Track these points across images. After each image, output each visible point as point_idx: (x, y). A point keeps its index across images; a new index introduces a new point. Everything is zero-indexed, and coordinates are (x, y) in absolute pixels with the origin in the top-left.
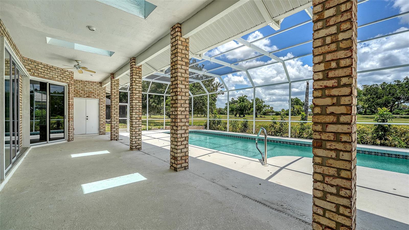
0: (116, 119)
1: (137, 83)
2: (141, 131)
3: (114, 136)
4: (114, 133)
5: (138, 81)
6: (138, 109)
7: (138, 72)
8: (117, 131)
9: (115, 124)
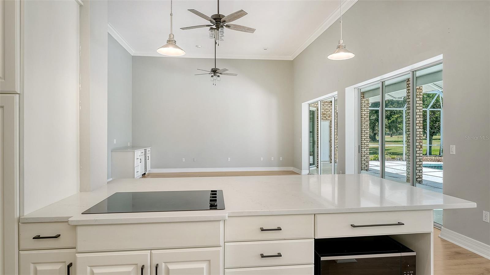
0: (366, 146)
1: (418, 106)
2: (422, 161)
3: (364, 165)
4: (365, 162)
5: (418, 103)
6: (418, 135)
7: (419, 93)
8: (367, 160)
9: (365, 152)
